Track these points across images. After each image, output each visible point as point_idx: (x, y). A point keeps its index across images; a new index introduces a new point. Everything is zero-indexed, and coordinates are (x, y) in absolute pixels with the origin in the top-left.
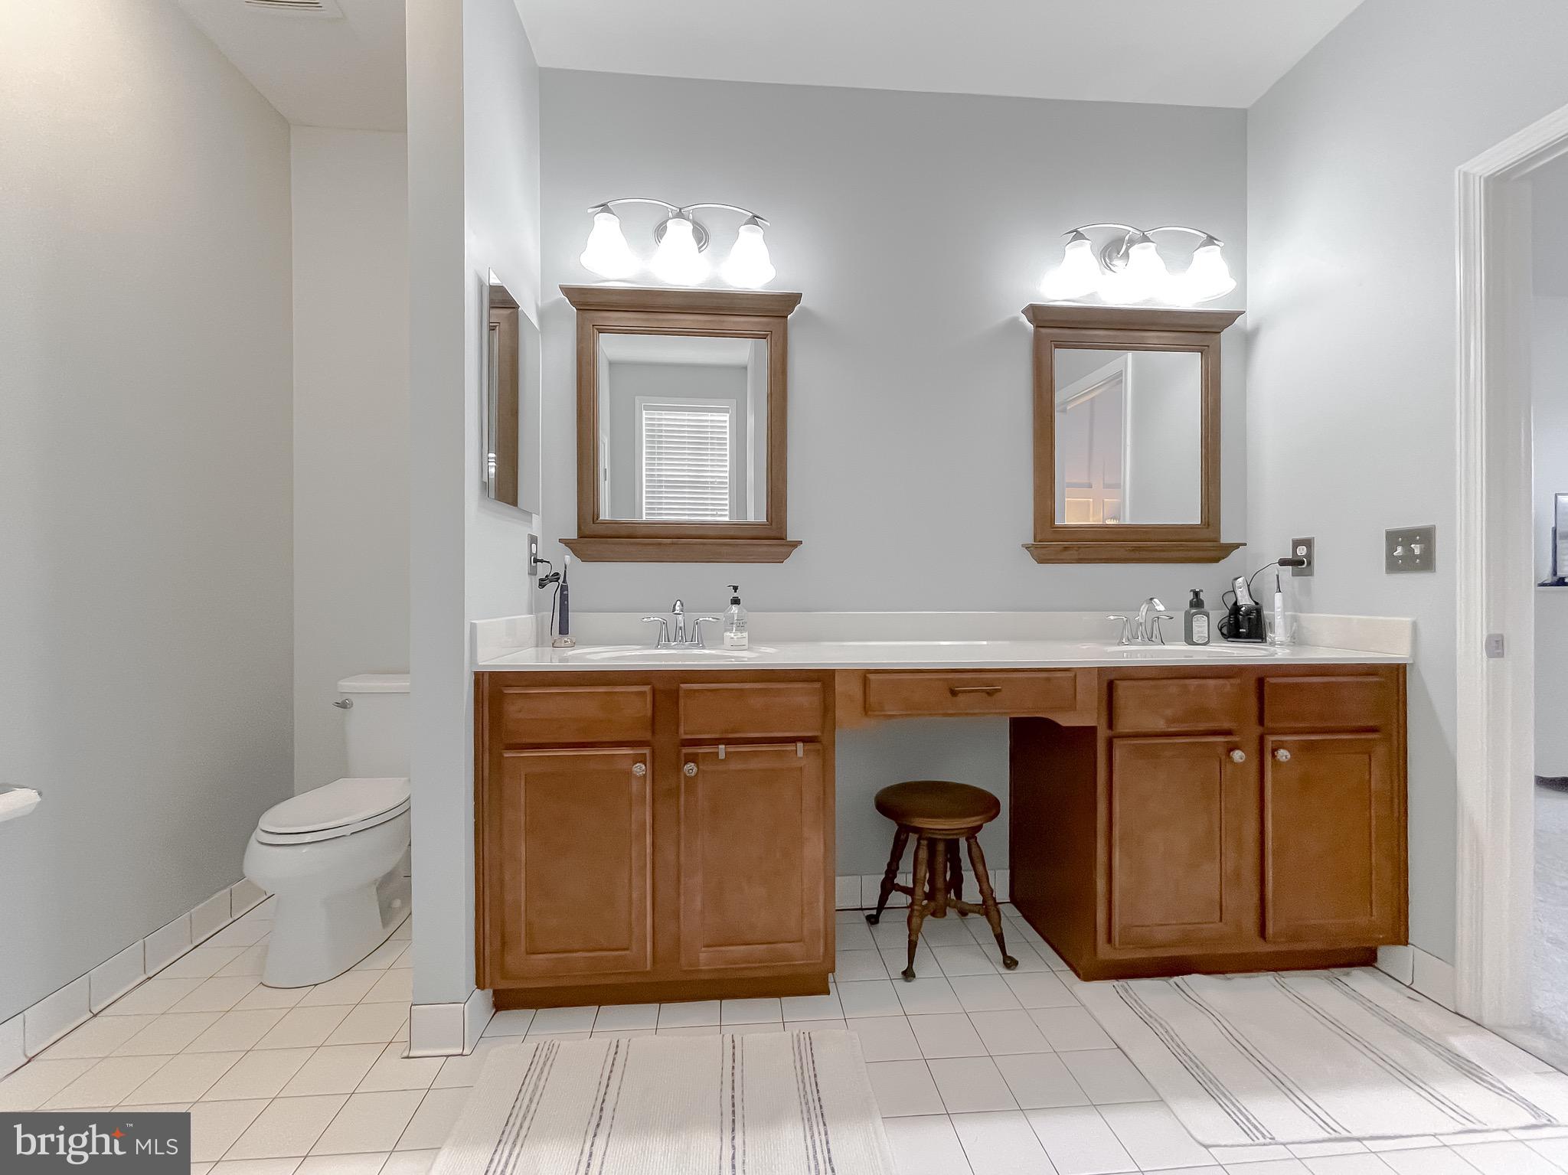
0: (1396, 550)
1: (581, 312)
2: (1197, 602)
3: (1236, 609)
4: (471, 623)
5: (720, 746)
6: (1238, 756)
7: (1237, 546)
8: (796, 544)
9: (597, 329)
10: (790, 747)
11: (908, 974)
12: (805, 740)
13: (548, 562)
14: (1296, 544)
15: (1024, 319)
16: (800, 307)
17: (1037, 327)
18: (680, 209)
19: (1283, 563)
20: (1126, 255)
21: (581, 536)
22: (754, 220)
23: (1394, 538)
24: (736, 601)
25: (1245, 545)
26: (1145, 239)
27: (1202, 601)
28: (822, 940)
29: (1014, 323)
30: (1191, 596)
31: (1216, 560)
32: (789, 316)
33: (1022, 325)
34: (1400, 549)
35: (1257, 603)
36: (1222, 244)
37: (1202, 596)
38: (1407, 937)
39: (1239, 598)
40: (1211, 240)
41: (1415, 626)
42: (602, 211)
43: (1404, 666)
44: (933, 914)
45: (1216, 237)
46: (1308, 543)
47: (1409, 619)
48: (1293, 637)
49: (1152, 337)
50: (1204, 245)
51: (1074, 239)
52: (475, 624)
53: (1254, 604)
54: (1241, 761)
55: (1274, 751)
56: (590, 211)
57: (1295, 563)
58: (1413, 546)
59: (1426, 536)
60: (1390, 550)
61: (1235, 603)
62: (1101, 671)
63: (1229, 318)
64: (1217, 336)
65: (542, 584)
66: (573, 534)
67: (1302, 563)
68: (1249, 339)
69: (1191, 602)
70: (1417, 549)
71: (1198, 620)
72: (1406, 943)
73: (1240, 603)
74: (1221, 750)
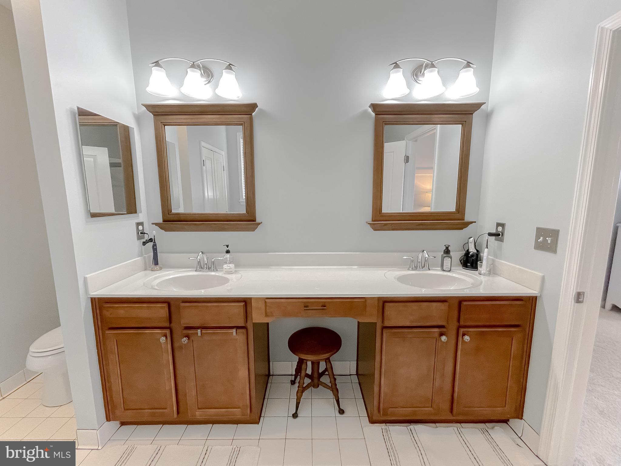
0: (540, 239)
1: (155, 116)
2: (447, 251)
3: (468, 252)
4: (84, 277)
5: (198, 330)
6: (444, 338)
7: (472, 223)
8: (259, 224)
9: (163, 124)
10: (230, 331)
11: (295, 416)
12: (237, 328)
13: (147, 234)
14: (498, 225)
15: (370, 110)
16: (259, 109)
17: (376, 114)
18: (194, 63)
19: (490, 234)
20: (424, 73)
21: (164, 221)
22: (229, 67)
23: (540, 232)
24: (228, 252)
25: (475, 222)
26: (433, 66)
27: (449, 251)
28: (248, 408)
29: (365, 112)
30: (445, 248)
31: (461, 229)
32: (253, 114)
33: (370, 114)
34: (541, 238)
35: (478, 251)
36: (475, 66)
37: (450, 248)
38: (522, 415)
39: (470, 248)
40: (468, 65)
41: (543, 278)
42: (155, 66)
43: (536, 298)
44: (314, 387)
45: (473, 63)
46: (503, 225)
47: (541, 274)
48: (490, 271)
49: (436, 117)
50: (465, 67)
51: (395, 67)
52: (86, 277)
53: (476, 251)
54: (444, 341)
55: (464, 335)
56: (150, 65)
57: (497, 235)
58: (547, 238)
59: (555, 234)
60: (537, 237)
61: (468, 250)
62: (379, 299)
63: (478, 106)
64: (471, 115)
65: (144, 243)
66: (160, 220)
67: (499, 235)
68: (488, 116)
69: (444, 251)
70: (549, 240)
71: (446, 260)
72: (522, 419)
73: (470, 250)
74: (437, 335)
